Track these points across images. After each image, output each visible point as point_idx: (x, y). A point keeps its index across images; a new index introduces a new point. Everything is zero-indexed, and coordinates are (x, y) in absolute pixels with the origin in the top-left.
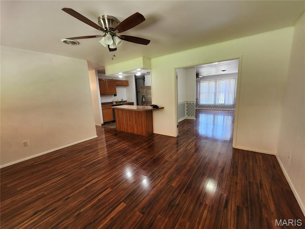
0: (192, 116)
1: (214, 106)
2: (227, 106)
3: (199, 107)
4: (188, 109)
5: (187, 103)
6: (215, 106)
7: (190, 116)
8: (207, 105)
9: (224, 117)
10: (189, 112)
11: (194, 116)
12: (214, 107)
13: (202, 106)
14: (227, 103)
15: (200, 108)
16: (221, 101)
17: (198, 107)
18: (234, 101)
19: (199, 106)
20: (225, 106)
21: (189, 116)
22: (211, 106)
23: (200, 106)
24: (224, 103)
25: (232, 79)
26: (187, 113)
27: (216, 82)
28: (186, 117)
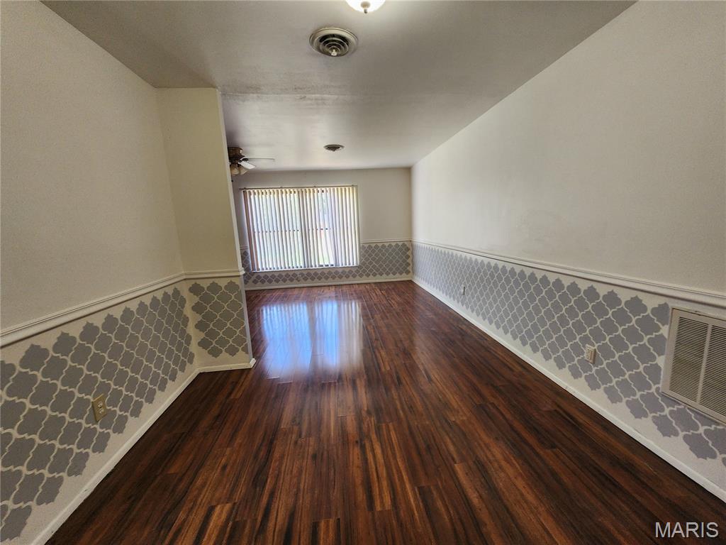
0: (233, 352)
1: (305, 273)
2: (343, 272)
3: (255, 282)
4: (208, 317)
5: (195, 289)
6: (309, 274)
7: (224, 355)
8: (284, 274)
9: (339, 307)
10: (211, 334)
11: (245, 350)
12: (306, 279)
13: (266, 277)
14: (342, 263)
15: (259, 287)
16: (325, 257)
17: (250, 281)
18: (360, 253)
19: (254, 278)
20: (337, 272)
21: (215, 353)
22: (295, 275)
23: (259, 277)
24: (332, 262)
25: (347, 188)
26: (203, 344)
27: (301, 195)
28: (202, 363)
